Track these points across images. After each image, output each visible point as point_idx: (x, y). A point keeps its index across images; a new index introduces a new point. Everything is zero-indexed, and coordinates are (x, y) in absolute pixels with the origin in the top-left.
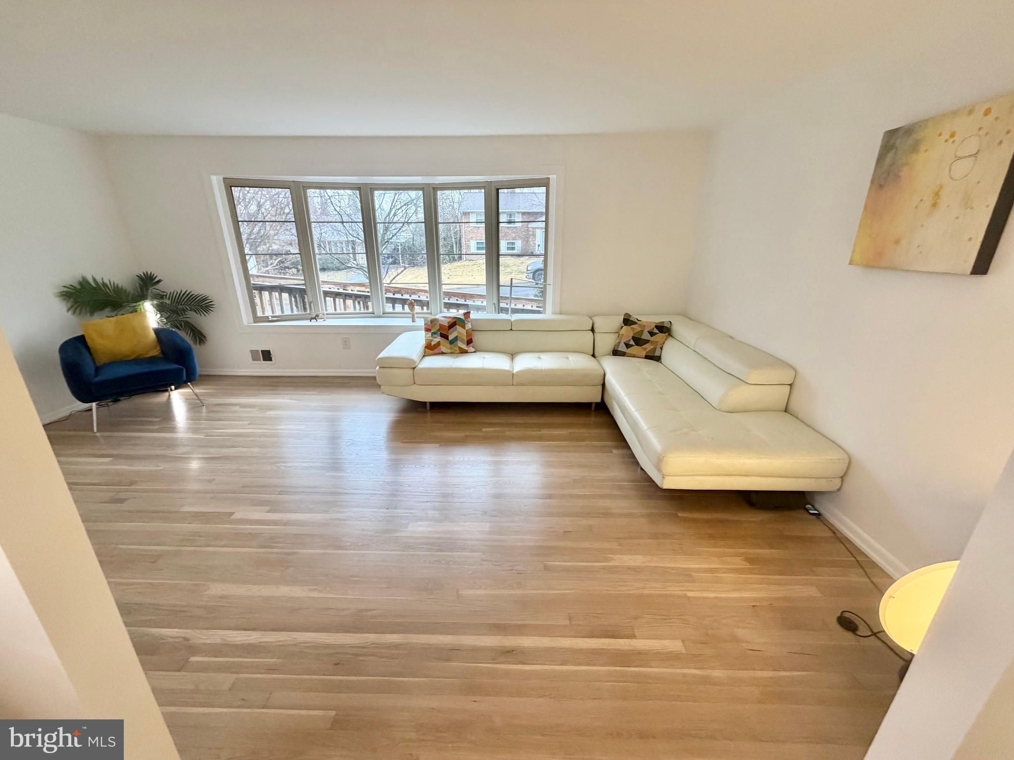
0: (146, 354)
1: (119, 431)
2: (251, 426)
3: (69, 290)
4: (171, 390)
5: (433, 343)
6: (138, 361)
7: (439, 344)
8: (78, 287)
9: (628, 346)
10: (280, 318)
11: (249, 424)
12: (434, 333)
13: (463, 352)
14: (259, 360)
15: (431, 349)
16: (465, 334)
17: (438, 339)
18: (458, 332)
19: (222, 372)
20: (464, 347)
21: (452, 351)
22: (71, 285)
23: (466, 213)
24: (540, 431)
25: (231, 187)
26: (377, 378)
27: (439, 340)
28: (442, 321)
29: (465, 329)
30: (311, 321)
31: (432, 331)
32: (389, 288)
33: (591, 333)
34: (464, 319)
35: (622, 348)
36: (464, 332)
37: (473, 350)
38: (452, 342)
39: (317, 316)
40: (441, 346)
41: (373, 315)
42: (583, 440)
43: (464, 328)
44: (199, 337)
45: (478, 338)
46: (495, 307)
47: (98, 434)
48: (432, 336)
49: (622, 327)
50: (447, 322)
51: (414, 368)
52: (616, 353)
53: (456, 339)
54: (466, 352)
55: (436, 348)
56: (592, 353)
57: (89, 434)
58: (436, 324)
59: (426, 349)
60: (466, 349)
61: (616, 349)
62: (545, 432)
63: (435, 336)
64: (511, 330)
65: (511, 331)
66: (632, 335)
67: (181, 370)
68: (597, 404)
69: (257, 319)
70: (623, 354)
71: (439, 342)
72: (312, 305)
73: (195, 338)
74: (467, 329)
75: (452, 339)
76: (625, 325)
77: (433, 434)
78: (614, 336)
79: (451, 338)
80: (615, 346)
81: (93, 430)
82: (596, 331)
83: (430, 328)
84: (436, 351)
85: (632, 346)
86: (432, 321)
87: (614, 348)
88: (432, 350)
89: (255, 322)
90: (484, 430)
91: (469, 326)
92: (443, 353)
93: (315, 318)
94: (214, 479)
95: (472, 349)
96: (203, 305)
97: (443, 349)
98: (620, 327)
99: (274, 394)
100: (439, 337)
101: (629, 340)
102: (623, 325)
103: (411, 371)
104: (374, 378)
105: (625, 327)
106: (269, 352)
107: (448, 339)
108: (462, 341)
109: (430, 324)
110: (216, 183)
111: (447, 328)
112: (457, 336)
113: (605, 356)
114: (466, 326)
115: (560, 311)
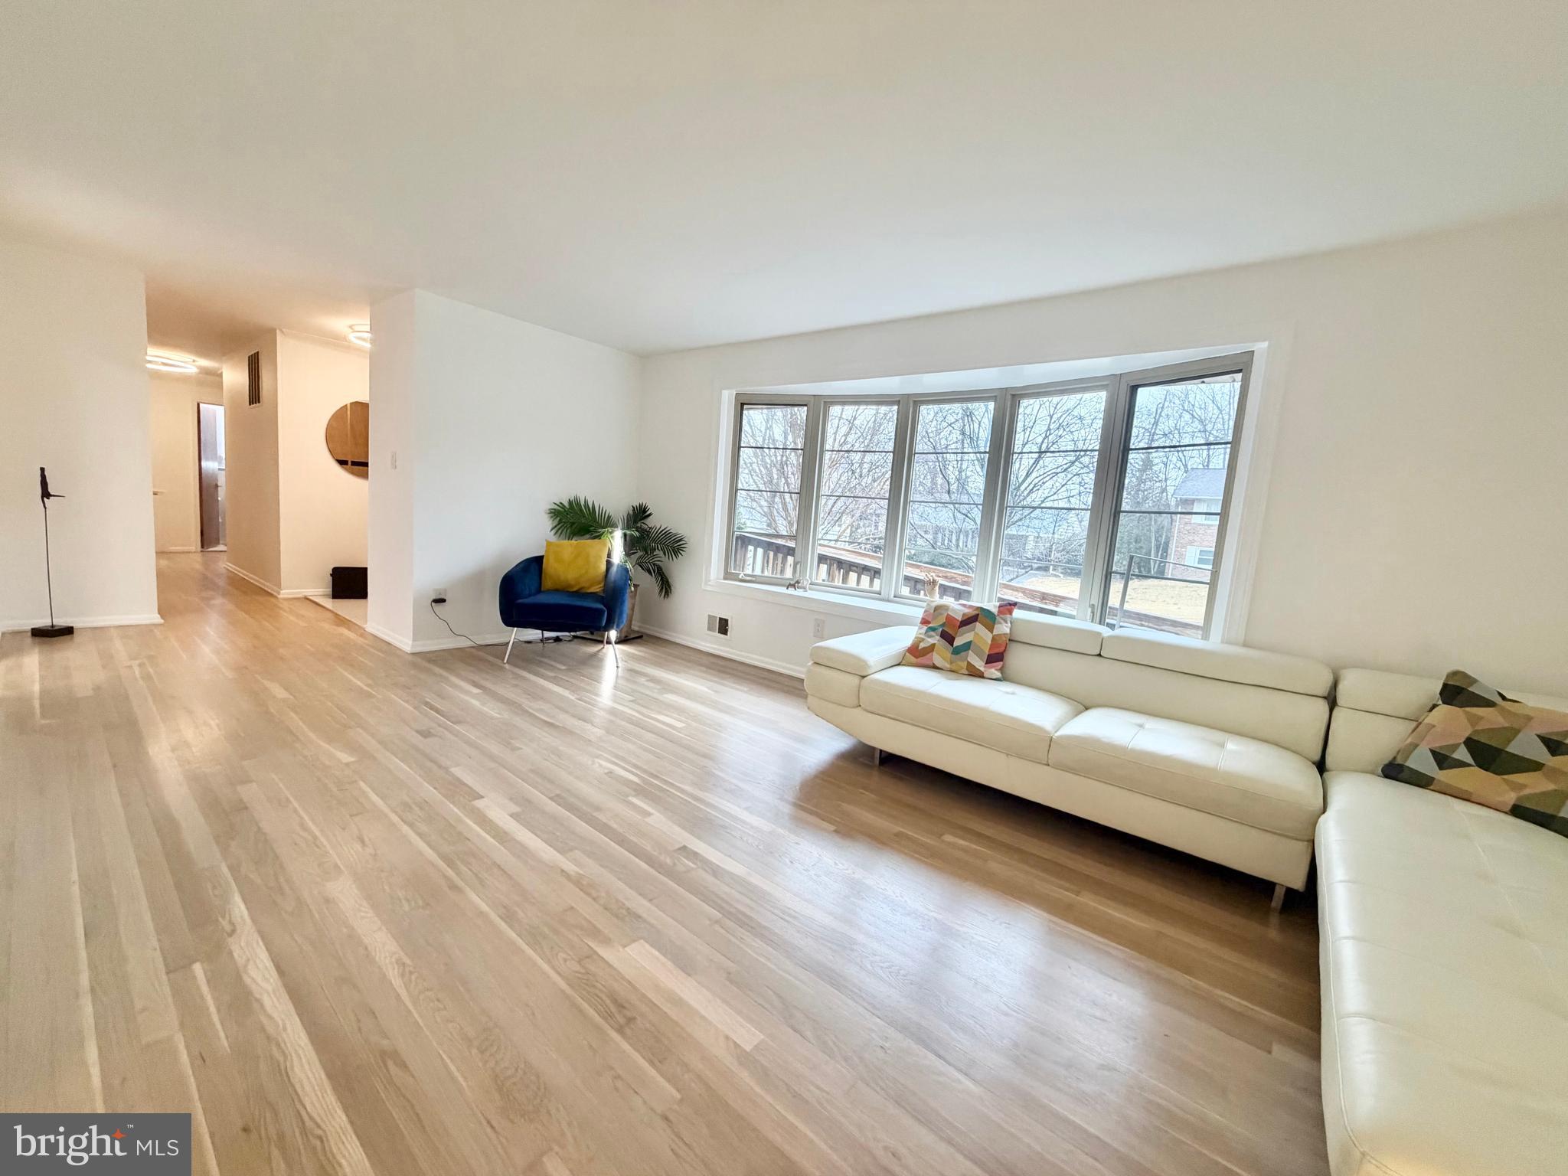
0: (589, 588)
1: (524, 669)
2: (633, 705)
3: (559, 508)
4: (609, 642)
5: (922, 645)
6: (580, 594)
7: (932, 647)
8: (566, 504)
9: (1443, 760)
10: (754, 579)
11: (632, 701)
12: (933, 629)
13: (975, 674)
14: (714, 631)
15: (917, 655)
16: (990, 642)
17: (935, 639)
18: (977, 634)
19: (670, 636)
20: (979, 664)
21: (954, 668)
22: (561, 503)
23: (1186, 500)
24: (1078, 893)
25: (743, 404)
26: (805, 681)
27: (936, 642)
28: (954, 610)
29: (992, 632)
30: (787, 588)
31: (930, 625)
32: (955, 576)
33: (1323, 707)
34: (996, 613)
35: (1421, 762)
36: (988, 637)
37: (998, 675)
38: (957, 651)
39: (798, 582)
40: (934, 653)
41: (878, 595)
42: (1187, 970)
43: (991, 630)
44: (666, 589)
45: (1017, 658)
46: (1093, 612)
47: (507, 666)
48: (927, 632)
49: (1434, 706)
50: (962, 613)
51: (864, 677)
52: (1394, 771)
53: (967, 646)
54: (980, 675)
55: (924, 655)
56: (1317, 757)
57: (499, 662)
58: (941, 614)
59: (907, 654)
60: (982, 669)
61: (1399, 761)
62: (1088, 901)
63: (932, 633)
64: (1100, 655)
65: (1097, 658)
66: (1467, 734)
67: (601, 612)
68: (1290, 892)
69: (728, 575)
70: (1421, 781)
71: (934, 645)
72: (798, 566)
73: (662, 588)
74: (995, 632)
75: (958, 646)
76: (1444, 703)
77: (846, 806)
78: (1403, 728)
79: (958, 642)
80: (1398, 752)
81: (503, 660)
82: (1340, 701)
83: (930, 620)
84: (921, 660)
85: (1462, 764)
86: (937, 608)
87: (1395, 758)
88: (917, 657)
89: (725, 579)
90: (948, 838)
91: (1003, 628)
92: (935, 667)
93: (793, 586)
94: (521, 749)
95: (994, 672)
96: (674, 545)
97: (937, 659)
98: (1431, 705)
99: (697, 676)
100: (938, 638)
101: (1455, 747)
102: (1440, 702)
103: (856, 680)
104: (802, 680)
105: (1443, 709)
106: (726, 621)
107: (952, 645)
108: (979, 654)
109: (932, 611)
110: (728, 399)
111: (959, 624)
112: (971, 642)
113: (1355, 775)
114: (996, 626)
115: (1245, 641)
